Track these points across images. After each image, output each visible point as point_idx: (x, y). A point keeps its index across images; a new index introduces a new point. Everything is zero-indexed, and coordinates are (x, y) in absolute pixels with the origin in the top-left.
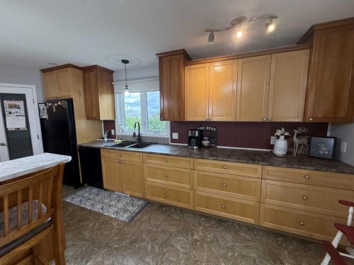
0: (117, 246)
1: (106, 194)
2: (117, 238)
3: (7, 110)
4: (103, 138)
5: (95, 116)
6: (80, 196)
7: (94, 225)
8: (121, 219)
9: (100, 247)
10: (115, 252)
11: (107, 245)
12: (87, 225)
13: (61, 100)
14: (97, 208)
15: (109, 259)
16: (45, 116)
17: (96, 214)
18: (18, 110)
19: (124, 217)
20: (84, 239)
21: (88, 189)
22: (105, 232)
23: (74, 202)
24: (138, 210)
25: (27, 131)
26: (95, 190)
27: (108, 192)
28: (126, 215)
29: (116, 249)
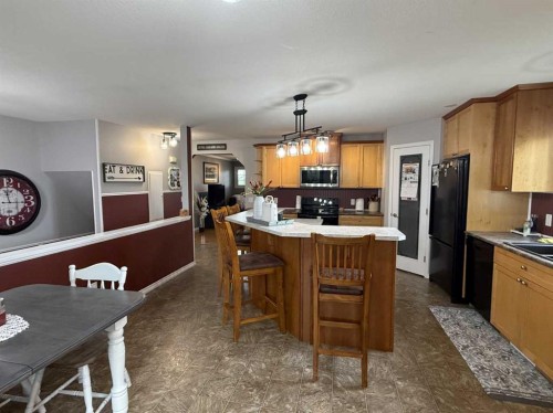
0: (442, 401)
1: (491, 334)
2: (452, 394)
3: (404, 175)
4: (522, 230)
5: (504, 184)
6: (450, 313)
7: (437, 356)
8: (482, 381)
9: (422, 382)
10: (434, 402)
11: (432, 388)
12: (430, 350)
13: (453, 159)
14: (459, 343)
15: (421, 401)
16: (436, 184)
17: (452, 347)
18: (412, 175)
19: (490, 384)
20: (414, 359)
21: (469, 312)
22: (443, 375)
23: (437, 316)
24: (528, 397)
25: (417, 203)
26: (478, 319)
27: (496, 335)
28: (495, 384)
29: (438, 402)
